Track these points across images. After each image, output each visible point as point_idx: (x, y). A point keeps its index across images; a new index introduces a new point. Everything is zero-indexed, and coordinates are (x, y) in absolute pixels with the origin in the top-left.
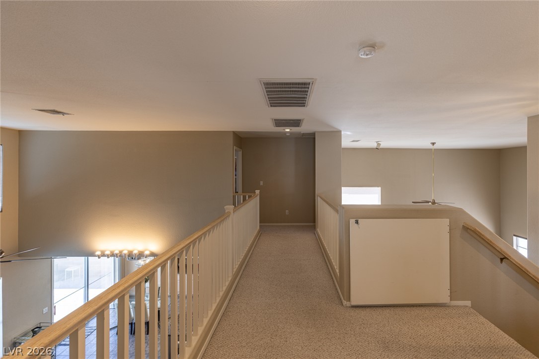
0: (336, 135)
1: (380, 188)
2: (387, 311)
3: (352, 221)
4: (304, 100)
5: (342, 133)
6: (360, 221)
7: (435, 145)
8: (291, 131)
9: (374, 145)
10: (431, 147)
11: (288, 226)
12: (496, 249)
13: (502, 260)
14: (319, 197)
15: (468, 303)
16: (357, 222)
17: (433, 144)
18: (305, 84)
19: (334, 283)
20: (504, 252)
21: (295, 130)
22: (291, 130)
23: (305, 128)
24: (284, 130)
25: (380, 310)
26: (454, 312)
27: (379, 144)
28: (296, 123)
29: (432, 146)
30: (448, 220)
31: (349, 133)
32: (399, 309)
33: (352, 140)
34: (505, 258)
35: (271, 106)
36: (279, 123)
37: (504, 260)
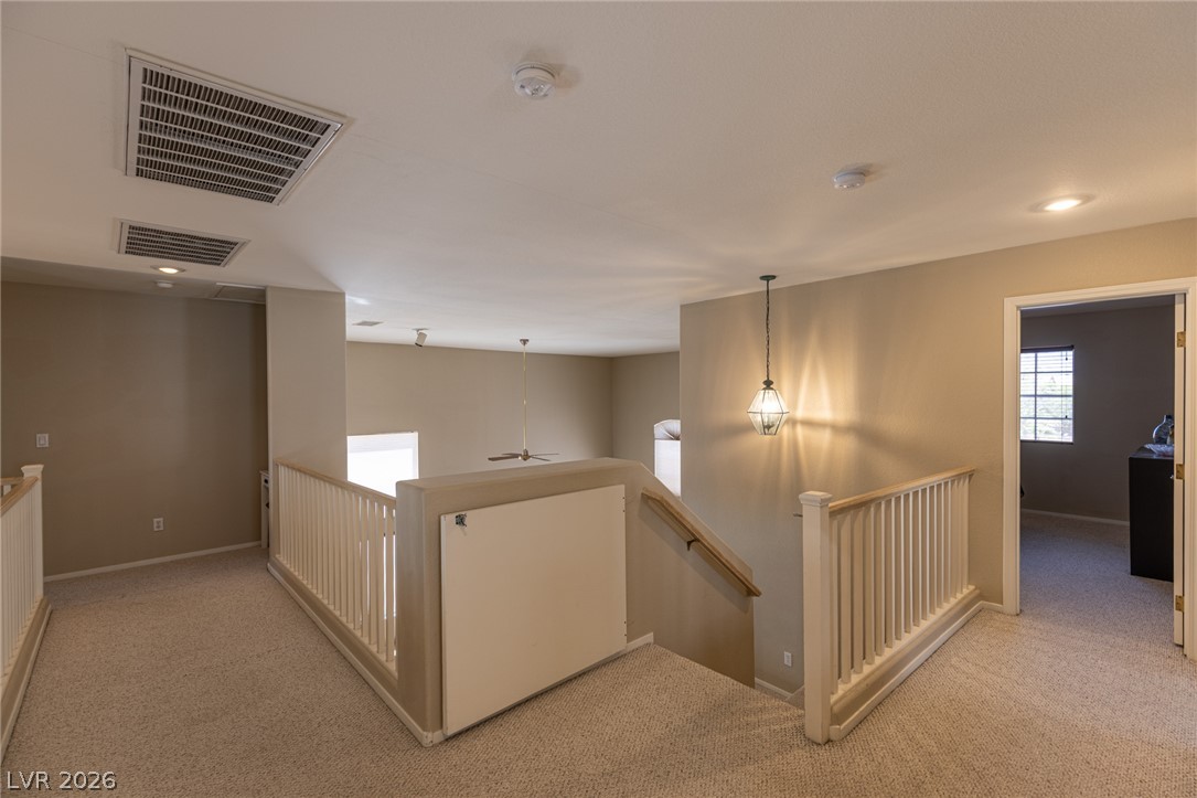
0: (331, 302)
1: (416, 434)
2: (528, 714)
3: (448, 521)
4: (275, 181)
5: (348, 298)
6: (471, 516)
7: (528, 344)
8: (183, 275)
9: (410, 337)
10: (519, 347)
11: (163, 565)
12: (685, 527)
13: (689, 543)
14: (282, 470)
15: (649, 637)
16: (460, 521)
17: (525, 342)
18: (310, 124)
19: (375, 694)
20: (695, 530)
21: (202, 272)
22: (182, 270)
23: (234, 273)
24: (156, 268)
25: (512, 718)
26: (637, 663)
27: (422, 336)
28: (215, 250)
29: (521, 344)
30: (623, 486)
31: (362, 302)
32: (548, 698)
33: (360, 321)
34: (696, 540)
35: (139, 173)
36: (143, 241)
37: (693, 544)
